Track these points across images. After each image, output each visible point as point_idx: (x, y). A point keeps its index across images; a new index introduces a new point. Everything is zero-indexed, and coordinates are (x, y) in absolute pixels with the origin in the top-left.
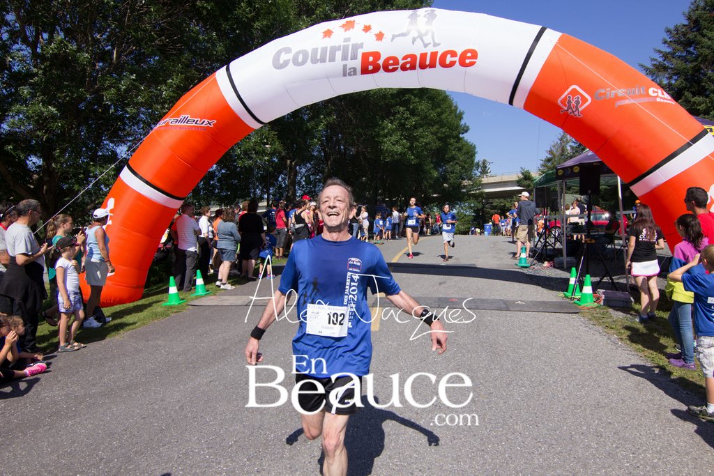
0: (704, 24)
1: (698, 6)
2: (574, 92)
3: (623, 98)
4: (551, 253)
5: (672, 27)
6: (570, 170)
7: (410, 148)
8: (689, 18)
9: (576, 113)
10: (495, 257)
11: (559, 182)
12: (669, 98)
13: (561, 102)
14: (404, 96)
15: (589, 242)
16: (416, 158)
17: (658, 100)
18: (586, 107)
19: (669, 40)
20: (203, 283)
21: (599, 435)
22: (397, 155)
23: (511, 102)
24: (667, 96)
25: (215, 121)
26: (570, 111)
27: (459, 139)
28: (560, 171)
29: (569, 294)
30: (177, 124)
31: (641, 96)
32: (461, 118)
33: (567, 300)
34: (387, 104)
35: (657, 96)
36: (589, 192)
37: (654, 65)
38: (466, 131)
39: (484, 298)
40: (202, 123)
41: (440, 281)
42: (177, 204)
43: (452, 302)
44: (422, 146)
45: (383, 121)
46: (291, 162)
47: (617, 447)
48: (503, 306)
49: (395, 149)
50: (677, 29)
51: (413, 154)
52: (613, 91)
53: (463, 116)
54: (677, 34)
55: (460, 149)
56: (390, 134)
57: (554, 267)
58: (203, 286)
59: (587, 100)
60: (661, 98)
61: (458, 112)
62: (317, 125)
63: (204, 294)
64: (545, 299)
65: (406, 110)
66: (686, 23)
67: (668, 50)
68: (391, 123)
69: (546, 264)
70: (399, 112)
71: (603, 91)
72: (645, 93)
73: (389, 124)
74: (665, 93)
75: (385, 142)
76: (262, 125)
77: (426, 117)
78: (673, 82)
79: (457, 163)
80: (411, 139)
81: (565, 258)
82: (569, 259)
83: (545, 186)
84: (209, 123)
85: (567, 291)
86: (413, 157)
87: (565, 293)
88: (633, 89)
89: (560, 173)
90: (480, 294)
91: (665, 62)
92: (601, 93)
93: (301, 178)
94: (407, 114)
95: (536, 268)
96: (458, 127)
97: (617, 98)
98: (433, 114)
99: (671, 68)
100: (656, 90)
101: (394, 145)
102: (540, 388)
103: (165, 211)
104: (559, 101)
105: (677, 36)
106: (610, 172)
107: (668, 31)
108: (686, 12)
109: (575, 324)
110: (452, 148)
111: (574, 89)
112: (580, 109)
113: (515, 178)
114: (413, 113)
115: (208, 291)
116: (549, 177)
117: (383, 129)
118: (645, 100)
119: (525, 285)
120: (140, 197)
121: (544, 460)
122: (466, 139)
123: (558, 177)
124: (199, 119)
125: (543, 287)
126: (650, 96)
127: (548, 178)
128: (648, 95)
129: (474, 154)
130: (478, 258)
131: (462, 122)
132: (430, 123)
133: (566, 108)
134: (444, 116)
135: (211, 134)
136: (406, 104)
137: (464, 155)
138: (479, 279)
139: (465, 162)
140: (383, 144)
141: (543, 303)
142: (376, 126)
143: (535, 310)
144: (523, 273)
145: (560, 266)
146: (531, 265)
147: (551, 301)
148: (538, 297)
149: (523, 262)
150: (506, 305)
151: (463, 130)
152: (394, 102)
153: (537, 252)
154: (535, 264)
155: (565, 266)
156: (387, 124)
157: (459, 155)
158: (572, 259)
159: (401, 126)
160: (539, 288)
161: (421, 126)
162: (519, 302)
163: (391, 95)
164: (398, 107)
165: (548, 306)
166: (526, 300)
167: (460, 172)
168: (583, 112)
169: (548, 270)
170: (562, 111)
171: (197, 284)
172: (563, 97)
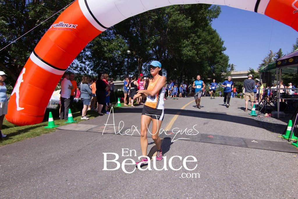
4: (269, 108)
6: (286, 61)
7: (197, 54)
10: (236, 109)
11: (277, 69)
14: (195, 29)
20: (72, 116)
22: (190, 56)
23: (256, 10)
25: (77, 25)
27: (221, 54)
29: (287, 137)
30: (57, 27)
33: (286, 141)
34: (186, 32)
38: (225, 50)
39: (230, 136)
40: (70, 26)
41: (205, 122)
42: (61, 73)
43: (210, 138)
44: (203, 53)
45: (183, 40)
46: (140, 59)
48: (243, 143)
49: (189, 54)
51: (198, 57)
53: (224, 43)
55: (221, 58)
56: (186, 46)
57: (272, 117)
58: (72, 118)
61: (221, 41)
62: (151, 41)
63: (71, 122)
65: (195, 36)
68: (188, 41)
69: (266, 115)
70: (192, 37)
76: (106, 29)
77: (205, 39)
79: (220, 64)
80: (198, 50)
81: (278, 112)
82: (281, 113)
84: (74, 26)
86: (198, 58)
87: (284, 135)
89: (279, 63)
90: (228, 133)
93: (147, 68)
94: (196, 38)
95: (261, 116)
96: (221, 47)
98: (208, 38)
101: (188, 51)
103: (51, 76)
104: (293, 4)
110: (218, 57)
113: (246, 72)
114: (199, 37)
115: (76, 120)
117: (184, 44)
120: (39, 68)
122: (224, 53)
123: (277, 66)
124: (68, 24)
125: (267, 129)
127: (270, 68)
129: (228, 60)
131: (223, 46)
132: (207, 43)
133: (297, 10)
134: (214, 40)
135: (75, 33)
136: (195, 33)
137: (223, 60)
138: (228, 122)
139: (223, 64)
140: (183, 51)
141: (270, 142)
142: (180, 42)
143: (266, 148)
144: (253, 120)
145: (275, 117)
146: (258, 115)
147: (275, 141)
148: (266, 137)
149: (253, 113)
150: (245, 143)
151: (223, 49)
152: (189, 31)
153: (261, 108)
154: (259, 114)
155: (278, 116)
156: (185, 42)
157: (221, 61)
158: (283, 113)
159: (193, 43)
160: (265, 130)
161: (203, 44)
162: (254, 141)
163: (188, 27)
164: (192, 34)
165: (274, 145)
166: (258, 139)
167: (221, 68)
169: (268, 119)
170: (294, 12)
171: (68, 116)
172: (296, 0)
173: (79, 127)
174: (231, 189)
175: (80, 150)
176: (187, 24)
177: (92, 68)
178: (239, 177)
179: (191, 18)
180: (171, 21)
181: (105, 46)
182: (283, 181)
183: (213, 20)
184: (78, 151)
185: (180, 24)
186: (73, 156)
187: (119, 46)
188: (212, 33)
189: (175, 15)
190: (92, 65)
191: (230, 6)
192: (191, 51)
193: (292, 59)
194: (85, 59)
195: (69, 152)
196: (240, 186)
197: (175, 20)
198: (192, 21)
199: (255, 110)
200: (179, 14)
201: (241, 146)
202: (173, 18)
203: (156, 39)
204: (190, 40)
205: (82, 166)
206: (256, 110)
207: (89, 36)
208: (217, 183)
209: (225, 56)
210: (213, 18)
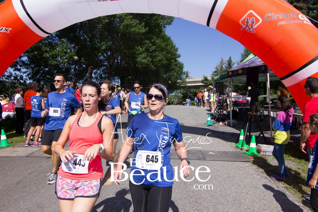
2: (251, 15)
4: (223, 117)
6: (236, 72)
7: (152, 62)
9: (251, 30)
10: (193, 119)
11: (229, 79)
13: (242, 22)
15: (251, 114)
16: (155, 66)
17: (305, 22)
18: (258, 26)
20: (5, 138)
22: (145, 64)
23: (208, 24)
25: (11, 29)
26: (247, 28)
27: (176, 61)
28: (230, 72)
29: (240, 146)
31: (294, 19)
32: (177, 51)
33: (239, 150)
34: (140, 38)
35: (304, 20)
36: (252, 83)
38: (179, 57)
40: (1, 30)
44: (158, 61)
45: (137, 47)
49: (144, 61)
51: (153, 65)
52: (276, 15)
55: (176, 65)
56: (141, 53)
57: (226, 125)
58: (6, 141)
59: (259, 21)
60: (306, 21)
61: (176, 48)
63: (5, 146)
65: (150, 42)
68: (142, 48)
69: (221, 123)
70: (146, 43)
71: (270, 15)
72: (297, 17)
73: (141, 48)
75: (138, 57)
77: (160, 46)
79: (175, 72)
80: (153, 57)
81: (231, 121)
82: (233, 121)
83: (221, 81)
84: (6, 30)
86: (153, 66)
87: (237, 144)
89: (230, 74)
92: (268, 16)
94: (150, 45)
95: (216, 126)
96: (175, 54)
98: (163, 45)
100: (303, 16)
101: (143, 59)
104: (240, 21)
110: (173, 65)
111: (251, 13)
112: (254, 27)
114: (154, 44)
115: (11, 143)
117: (138, 50)
118: (297, 22)
122: (179, 60)
123: (229, 76)
125: (222, 139)
126: (300, 19)
127: (222, 77)
128: (298, 19)
129: (183, 68)
130: (185, 119)
131: (178, 53)
132: (162, 50)
133: (245, 27)
134: (168, 47)
135: (8, 38)
136: (150, 39)
137: (178, 68)
138: (186, 134)
139: (178, 71)
140: (137, 58)
141: (226, 153)
142: (134, 49)
143: (222, 160)
144: (209, 129)
145: (229, 125)
146: (213, 124)
147: (229, 151)
148: (221, 147)
149: (209, 122)
150: (203, 155)
151: (178, 56)
152: (143, 37)
153: (216, 117)
154: (215, 123)
155: (231, 125)
156: (140, 48)
157: (176, 68)
158: (235, 121)
159: (147, 50)
160: (220, 140)
161: (157, 51)
162: (211, 152)
163: (142, 33)
164: (146, 40)
165: (230, 156)
166: (215, 150)
167: (176, 75)
168: (255, 29)
169: (223, 127)
170: (242, 29)
171: (1, 139)
172: (243, 18)
173: (16, 151)
174: (192, 207)
175: (20, 181)
176: (140, 29)
177: (30, 76)
178: (200, 193)
179: (144, 24)
180: (123, 25)
181: (47, 52)
182: (239, 192)
183: (167, 26)
184: (18, 183)
185: (133, 29)
186: (10, 190)
187: (64, 52)
188: (167, 40)
189: (128, 19)
190: (30, 73)
191: (184, 18)
192: (145, 59)
193: (241, 70)
194: (21, 66)
195: (5, 186)
196: (201, 203)
197: (127, 24)
198: (145, 27)
200: (132, 19)
201: (199, 159)
202: (126, 22)
203: (107, 44)
204: (144, 46)
205: (24, 203)
206: (211, 119)
207: (27, 43)
208: (179, 203)
209: (180, 63)
210: (167, 25)
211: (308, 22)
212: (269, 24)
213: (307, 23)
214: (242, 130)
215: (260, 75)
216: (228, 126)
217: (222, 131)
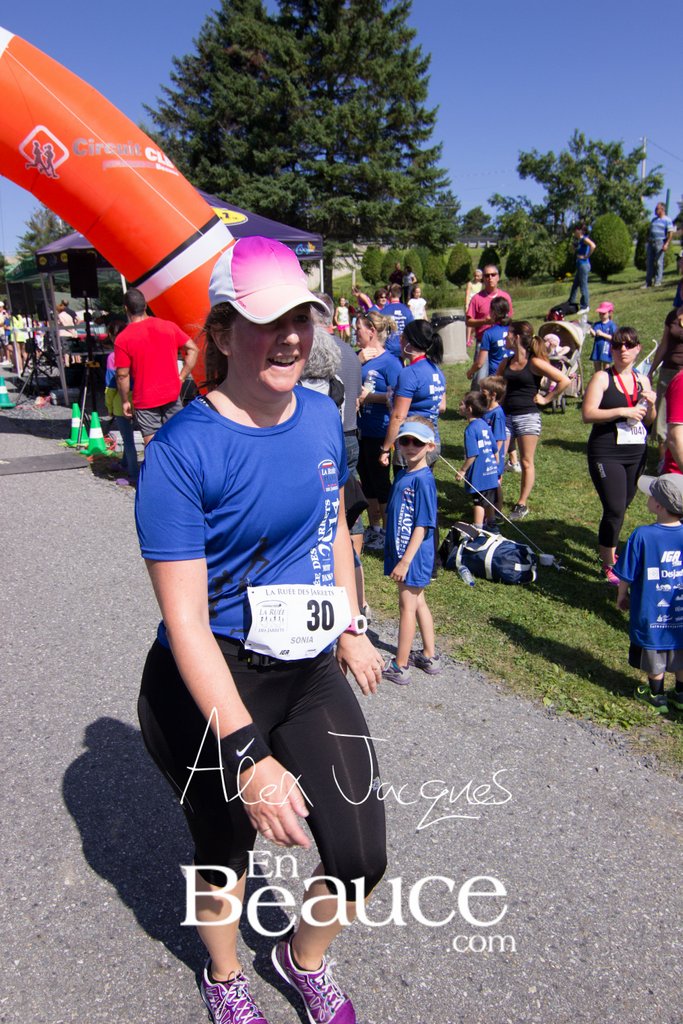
0: (219, 63)
1: (210, 35)
2: (41, 137)
3: (113, 157)
4: (46, 384)
5: (181, 59)
6: (55, 258)
8: (201, 50)
9: (50, 171)
11: (44, 275)
12: (172, 166)
13: (25, 150)
15: (92, 366)
17: (158, 167)
18: (63, 165)
19: (178, 76)
21: (115, 617)
24: (168, 162)
26: (39, 167)
28: (42, 258)
29: (73, 442)
31: (136, 158)
33: (71, 450)
35: (157, 162)
36: (85, 293)
37: (163, 110)
47: (137, 626)
50: (186, 62)
52: (97, 145)
54: (188, 69)
57: (52, 404)
59: (63, 152)
60: (162, 165)
64: (40, 453)
66: (198, 55)
67: (179, 91)
69: (39, 400)
71: (84, 143)
72: (140, 154)
74: (166, 158)
78: (188, 139)
81: (65, 390)
82: (71, 391)
83: (23, 281)
85: (70, 437)
87: (69, 440)
88: (125, 146)
89: (43, 262)
91: (176, 109)
92: (81, 145)
95: (24, 407)
97: (105, 157)
99: (184, 119)
100: (154, 152)
102: (38, 577)
104: (22, 147)
105: (188, 72)
106: (108, 265)
107: (177, 62)
108: (197, 39)
109: (84, 482)
111: (42, 133)
112: (56, 166)
116: (28, 267)
118: (142, 164)
119: (9, 436)
121: (46, 668)
123: (41, 269)
125: (35, 434)
126: (148, 160)
128: (144, 158)
133: (33, 162)
141: (37, 459)
143: (26, 471)
144: (5, 418)
145: (60, 402)
146: (17, 405)
147: (48, 454)
148: (30, 450)
149: (4, 399)
154: (23, 402)
155: (66, 400)
158: (74, 390)
160: (31, 436)
162: (1, 461)
165: (45, 462)
166: (12, 456)
168: (59, 170)
169: (44, 410)
172: (26, 142)
199: (6, 392)
206: (10, 391)
211: (165, 166)
212: (86, 162)
213: (163, 169)
214: (76, 406)
215: (98, 269)
216: (58, 405)
217: (41, 417)
